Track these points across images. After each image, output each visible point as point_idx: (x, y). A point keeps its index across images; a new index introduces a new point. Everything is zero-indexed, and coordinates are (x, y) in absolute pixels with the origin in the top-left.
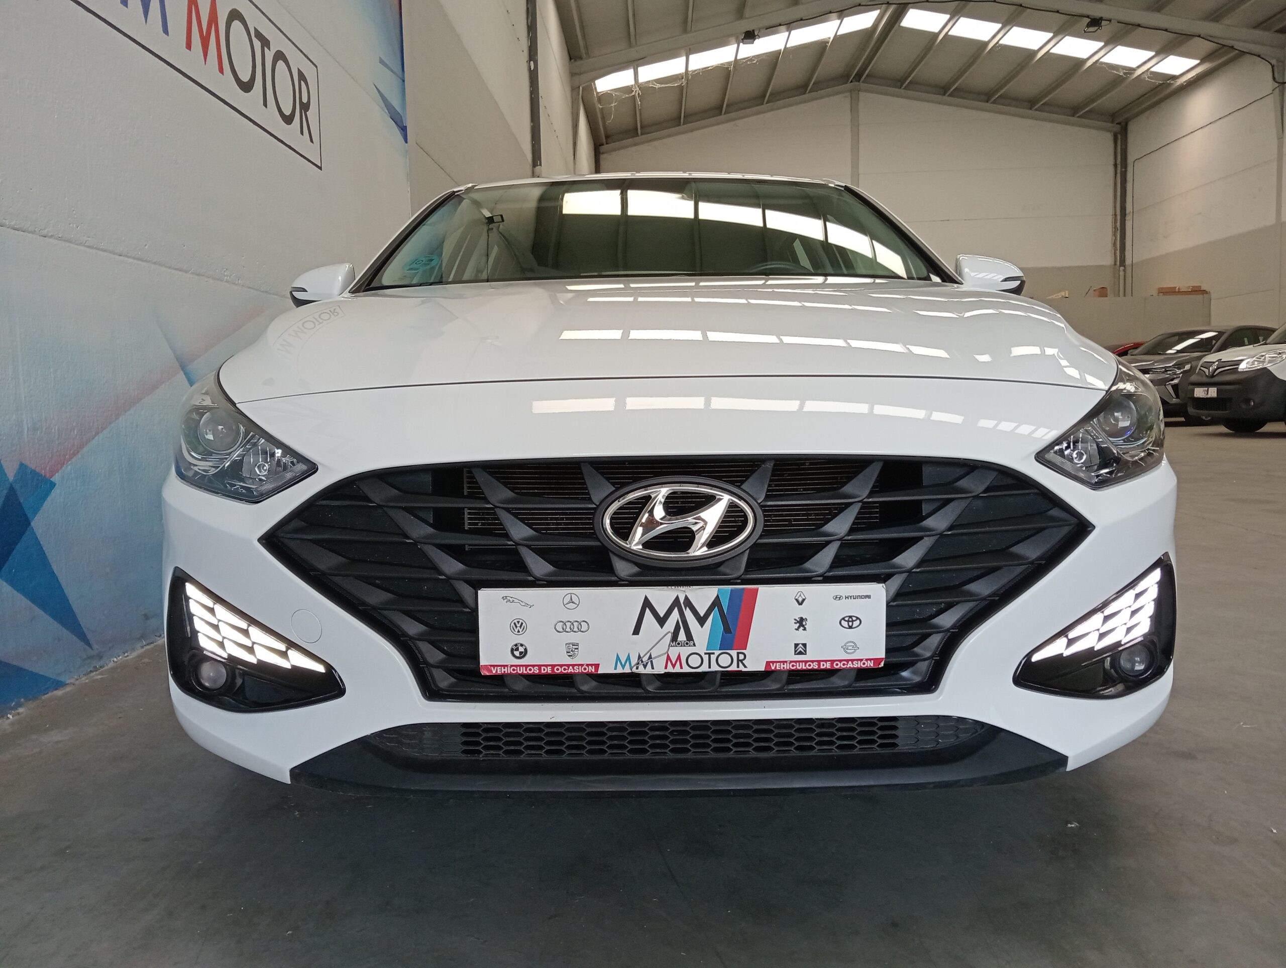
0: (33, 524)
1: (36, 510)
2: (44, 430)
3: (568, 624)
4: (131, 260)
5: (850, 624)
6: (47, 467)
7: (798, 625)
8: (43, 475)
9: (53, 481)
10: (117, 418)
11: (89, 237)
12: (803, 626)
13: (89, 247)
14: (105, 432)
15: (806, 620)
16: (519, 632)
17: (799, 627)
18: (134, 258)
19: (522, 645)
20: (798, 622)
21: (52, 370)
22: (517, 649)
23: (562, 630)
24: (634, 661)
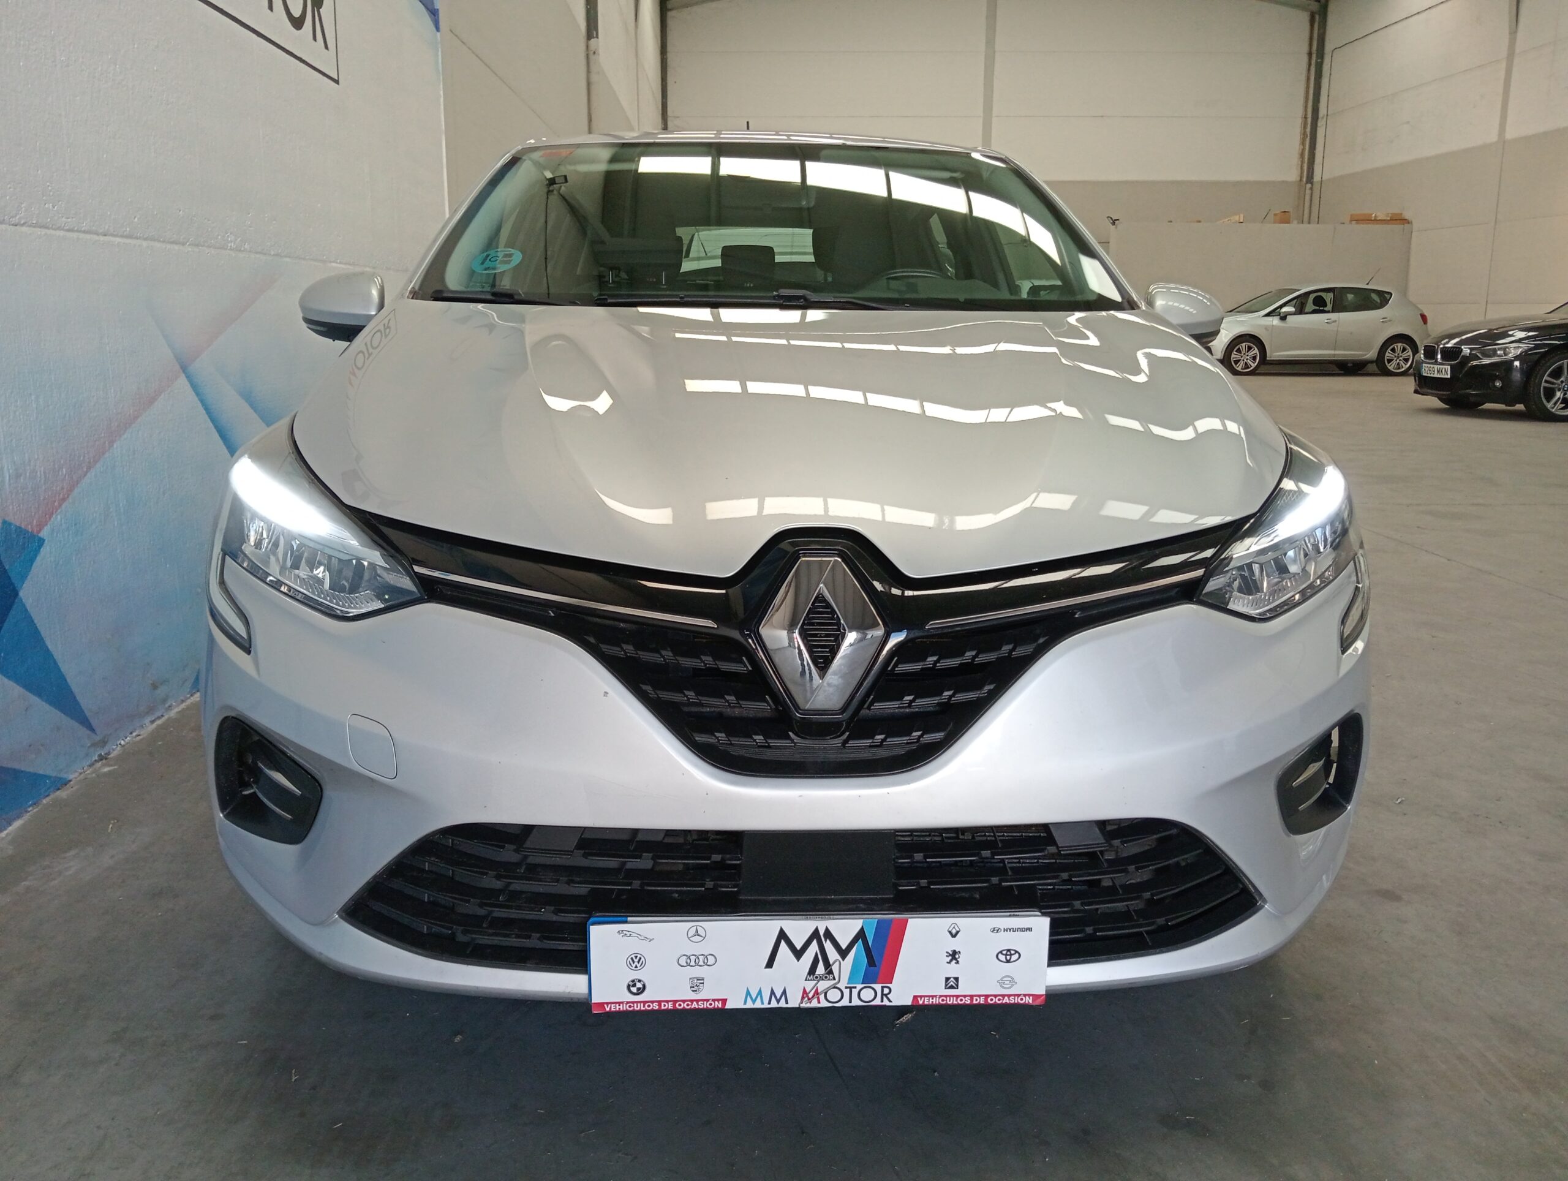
0: (21, 594)
1: (24, 577)
2: (28, 474)
3: (693, 958)
4: (118, 240)
5: (1008, 957)
6: (33, 520)
7: (950, 958)
8: (30, 531)
9: (42, 537)
10: (112, 443)
11: (68, 218)
12: (956, 959)
13: (69, 230)
14: (98, 465)
15: (960, 952)
16: (636, 967)
17: (951, 961)
18: (122, 236)
19: (640, 981)
20: (950, 955)
21: (33, 397)
22: (634, 985)
23: (685, 964)
24: (766, 995)
